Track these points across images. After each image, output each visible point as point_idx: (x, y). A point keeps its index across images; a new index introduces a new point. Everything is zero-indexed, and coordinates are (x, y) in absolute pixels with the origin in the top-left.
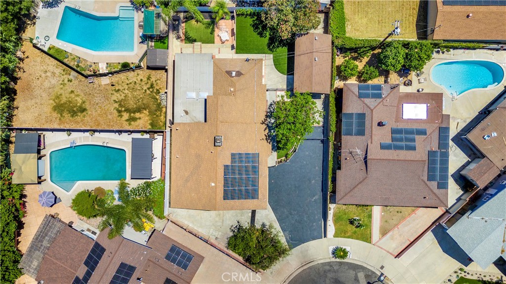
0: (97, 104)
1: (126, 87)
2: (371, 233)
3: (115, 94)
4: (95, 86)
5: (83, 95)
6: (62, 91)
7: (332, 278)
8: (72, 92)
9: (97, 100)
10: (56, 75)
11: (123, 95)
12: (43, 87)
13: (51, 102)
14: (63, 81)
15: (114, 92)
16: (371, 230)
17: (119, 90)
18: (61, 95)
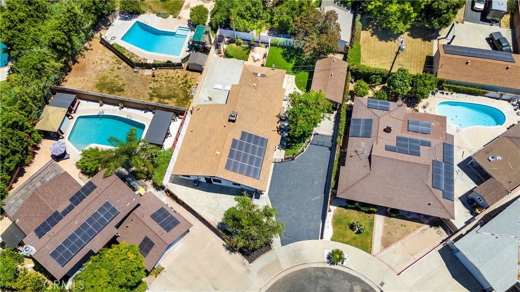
0: (135, 88)
1: (164, 79)
2: (371, 243)
3: (153, 83)
4: (138, 75)
5: (125, 80)
6: (109, 75)
7: (324, 287)
8: (118, 76)
9: (136, 85)
10: (110, 63)
11: (159, 84)
12: (95, 70)
13: (97, 81)
14: (113, 68)
15: (152, 82)
16: (372, 239)
17: (157, 81)
18: (107, 77)
